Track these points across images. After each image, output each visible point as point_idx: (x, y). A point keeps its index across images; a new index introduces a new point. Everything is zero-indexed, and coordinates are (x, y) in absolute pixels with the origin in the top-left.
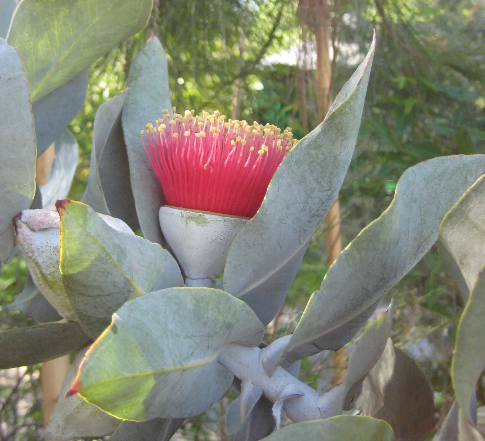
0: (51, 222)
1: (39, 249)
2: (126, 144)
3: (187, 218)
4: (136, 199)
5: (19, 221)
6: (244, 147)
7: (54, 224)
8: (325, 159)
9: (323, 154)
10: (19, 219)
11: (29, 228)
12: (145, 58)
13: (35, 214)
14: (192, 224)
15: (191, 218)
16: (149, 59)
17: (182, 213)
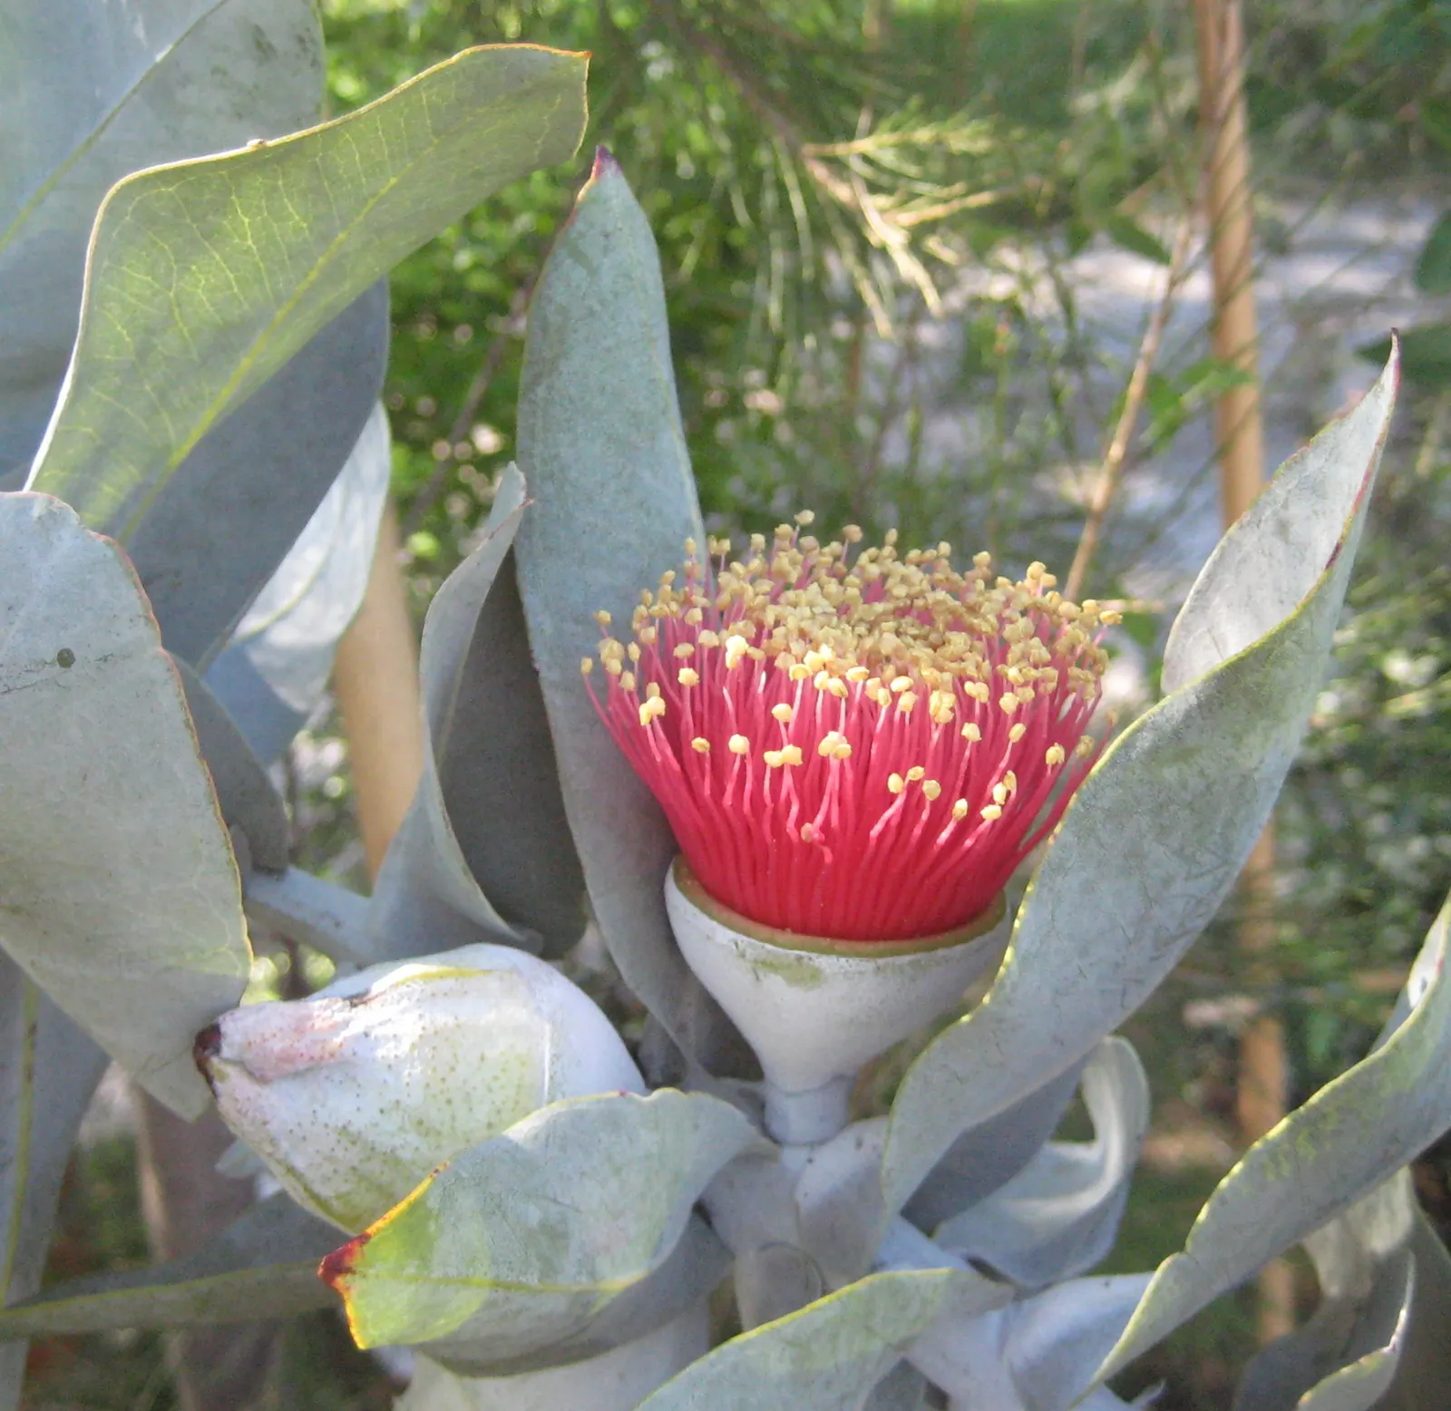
0: (317, 1052)
1: (291, 1131)
2: (537, 666)
3: (756, 961)
4: (585, 859)
5: (215, 1060)
6: (935, 804)
7: (327, 1056)
8: (1209, 787)
9: (1201, 773)
10: (212, 1054)
11: (251, 1074)
12: (578, 274)
13: (263, 1035)
14: (775, 983)
15: (770, 966)
16: (593, 272)
17: (739, 943)
